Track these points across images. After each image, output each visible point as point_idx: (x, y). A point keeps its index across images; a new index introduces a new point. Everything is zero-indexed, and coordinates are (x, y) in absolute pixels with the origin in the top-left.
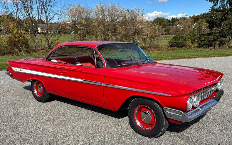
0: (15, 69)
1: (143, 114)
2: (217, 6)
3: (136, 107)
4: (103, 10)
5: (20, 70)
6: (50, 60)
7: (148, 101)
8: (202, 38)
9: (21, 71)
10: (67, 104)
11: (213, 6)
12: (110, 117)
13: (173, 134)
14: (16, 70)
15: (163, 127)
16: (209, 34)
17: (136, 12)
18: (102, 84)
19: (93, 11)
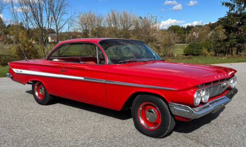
0: (15, 70)
1: (147, 113)
2: (234, 11)
3: (140, 105)
4: (115, 17)
6: (51, 60)
7: (153, 97)
8: (218, 44)
9: (21, 72)
10: (70, 107)
11: (230, 11)
12: (114, 119)
13: (180, 135)
14: (16, 72)
15: (168, 126)
16: (225, 40)
17: (149, 19)
18: (104, 81)
19: (105, 19)
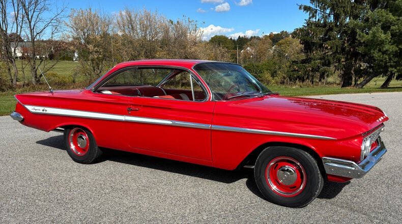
0: (31, 108)
2: (316, 18)
4: (131, 20)
5: (43, 110)
8: (295, 67)
9: (44, 112)
11: (310, 18)
14: (34, 111)
16: (304, 62)
17: (185, 24)
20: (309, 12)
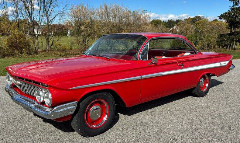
2: (238, 5)
4: (107, 11)
8: (224, 38)
11: (233, 5)
20: (233, 1)
